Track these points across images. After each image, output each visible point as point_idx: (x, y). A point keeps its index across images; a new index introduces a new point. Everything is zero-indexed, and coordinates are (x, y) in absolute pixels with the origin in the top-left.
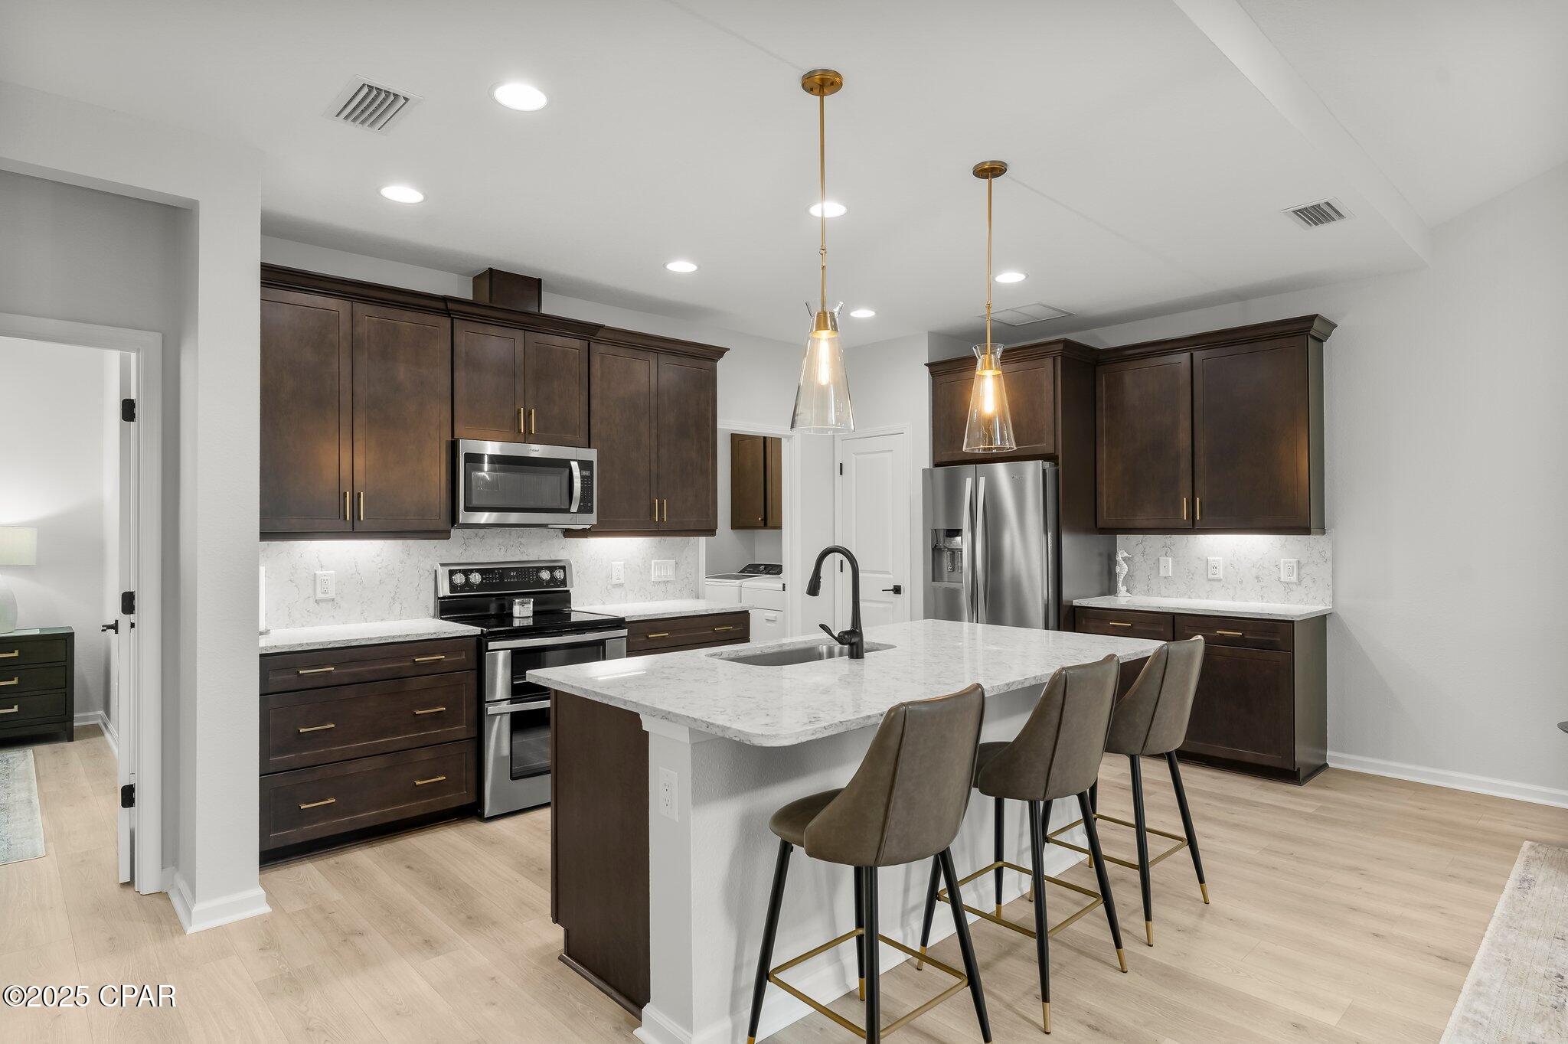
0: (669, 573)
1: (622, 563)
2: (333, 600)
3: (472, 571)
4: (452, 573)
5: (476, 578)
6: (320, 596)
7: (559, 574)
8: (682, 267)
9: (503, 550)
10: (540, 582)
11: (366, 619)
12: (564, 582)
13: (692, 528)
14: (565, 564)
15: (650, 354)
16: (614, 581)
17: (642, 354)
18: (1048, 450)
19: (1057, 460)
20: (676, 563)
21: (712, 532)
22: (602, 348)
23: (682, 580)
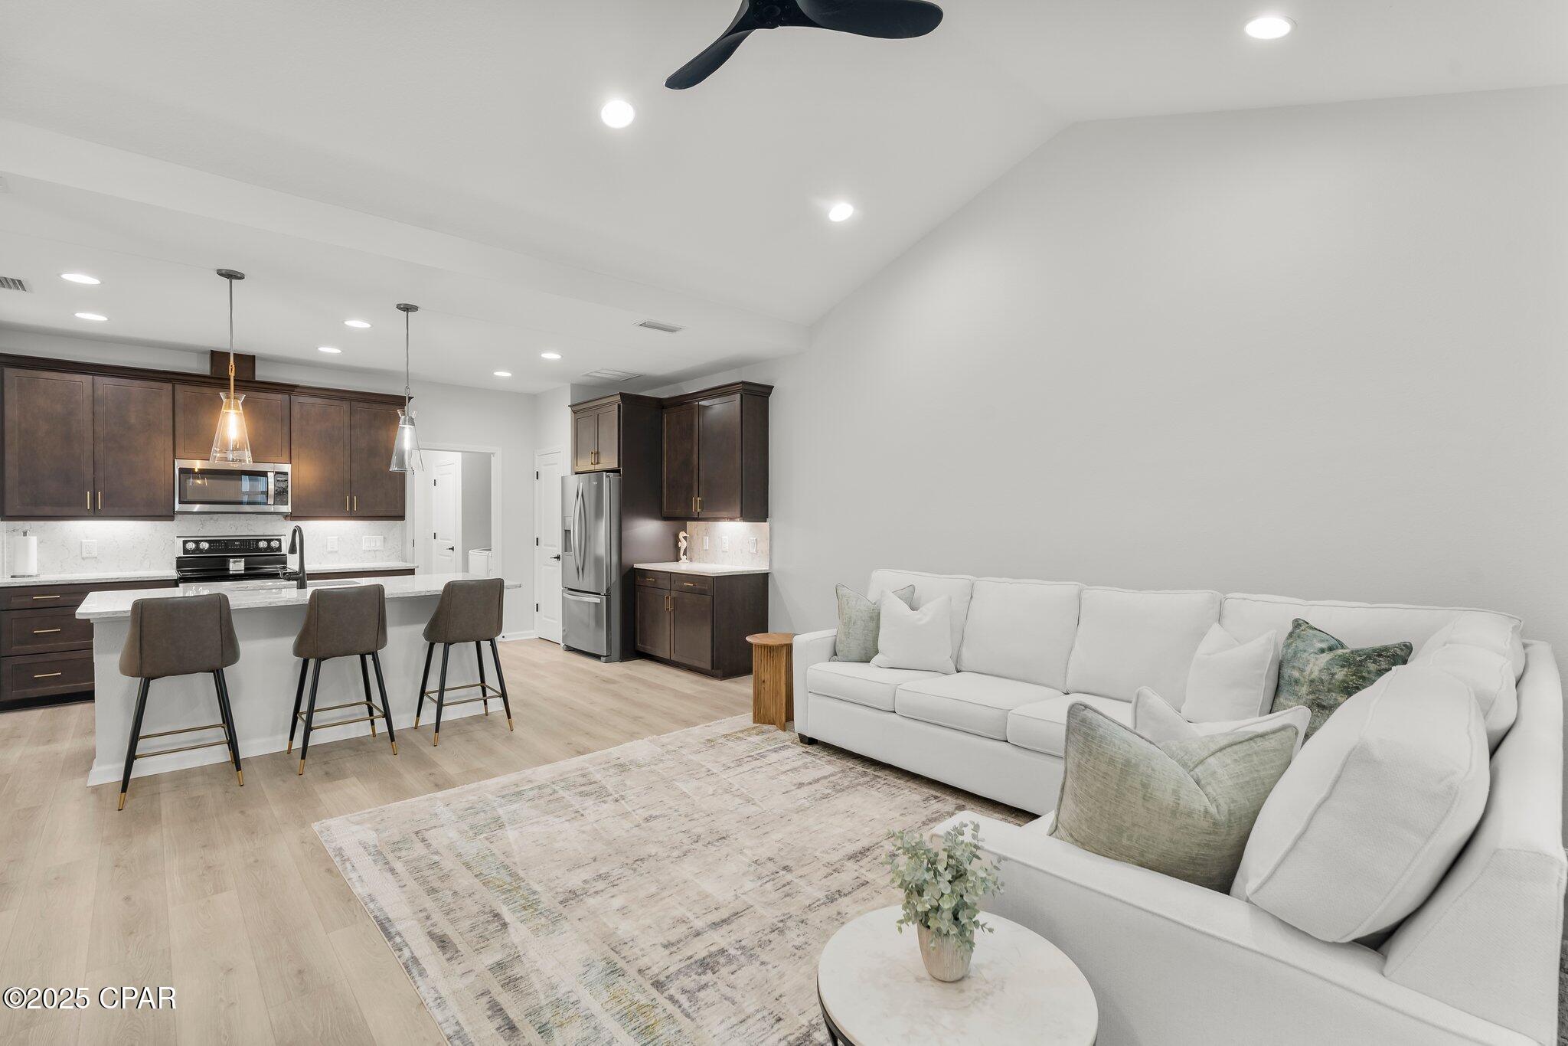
0: (378, 545)
1: (337, 538)
2: (95, 559)
3: (201, 541)
4: (185, 542)
5: (205, 546)
6: (85, 555)
7: (274, 544)
8: (330, 350)
9: (234, 528)
10: (257, 549)
12: (278, 549)
13: (380, 515)
14: (282, 538)
15: (344, 402)
16: (329, 549)
17: (337, 402)
18: (615, 465)
19: (620, 472)
20: (384, 538)
21: (402, 517)
22: (302, 399)
23: (390, 549)
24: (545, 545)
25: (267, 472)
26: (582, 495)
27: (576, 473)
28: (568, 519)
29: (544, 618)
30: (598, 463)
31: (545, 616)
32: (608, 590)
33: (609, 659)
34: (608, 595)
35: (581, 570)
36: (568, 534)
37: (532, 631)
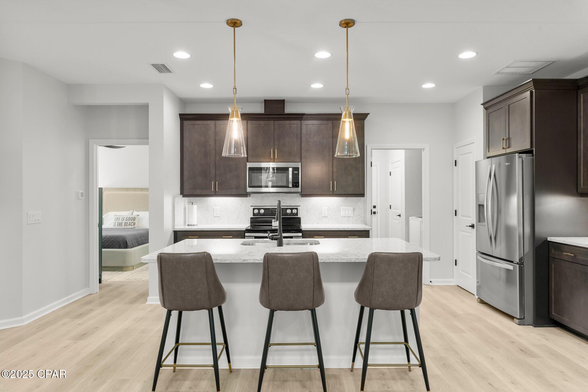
0: (350, 213)
1: (327, 207)
2: (219, 217)
3: (261, 209)
4: (254, 209)
5: (262, 211)
6: (215, 215)
7: (294, 211)
8: (317, 86)
10: (287, 214)
11: (229, 224)
12: (297, 214)
13: (350, 193)
14: (298, 207)
15: (329, 121)
16: (323, 215)
17: (325, 122)
18: (528, 146)
19: (533, 153)
20: (354, 209)
21: (362, 195)
22: (307, 122)
23: (357, 216)
24: (462, 216)
25: (288, 168)
26: (495, 175)
27: (488, 158)
28: (481, 196)
29: (461, 272)
30: (509, 147)
31: (462, 270)
32: (521, 259)
33: (522, 321)
34: (521, 263)
35: (494, 239)
36: (481, 208)
37: (452, 280)
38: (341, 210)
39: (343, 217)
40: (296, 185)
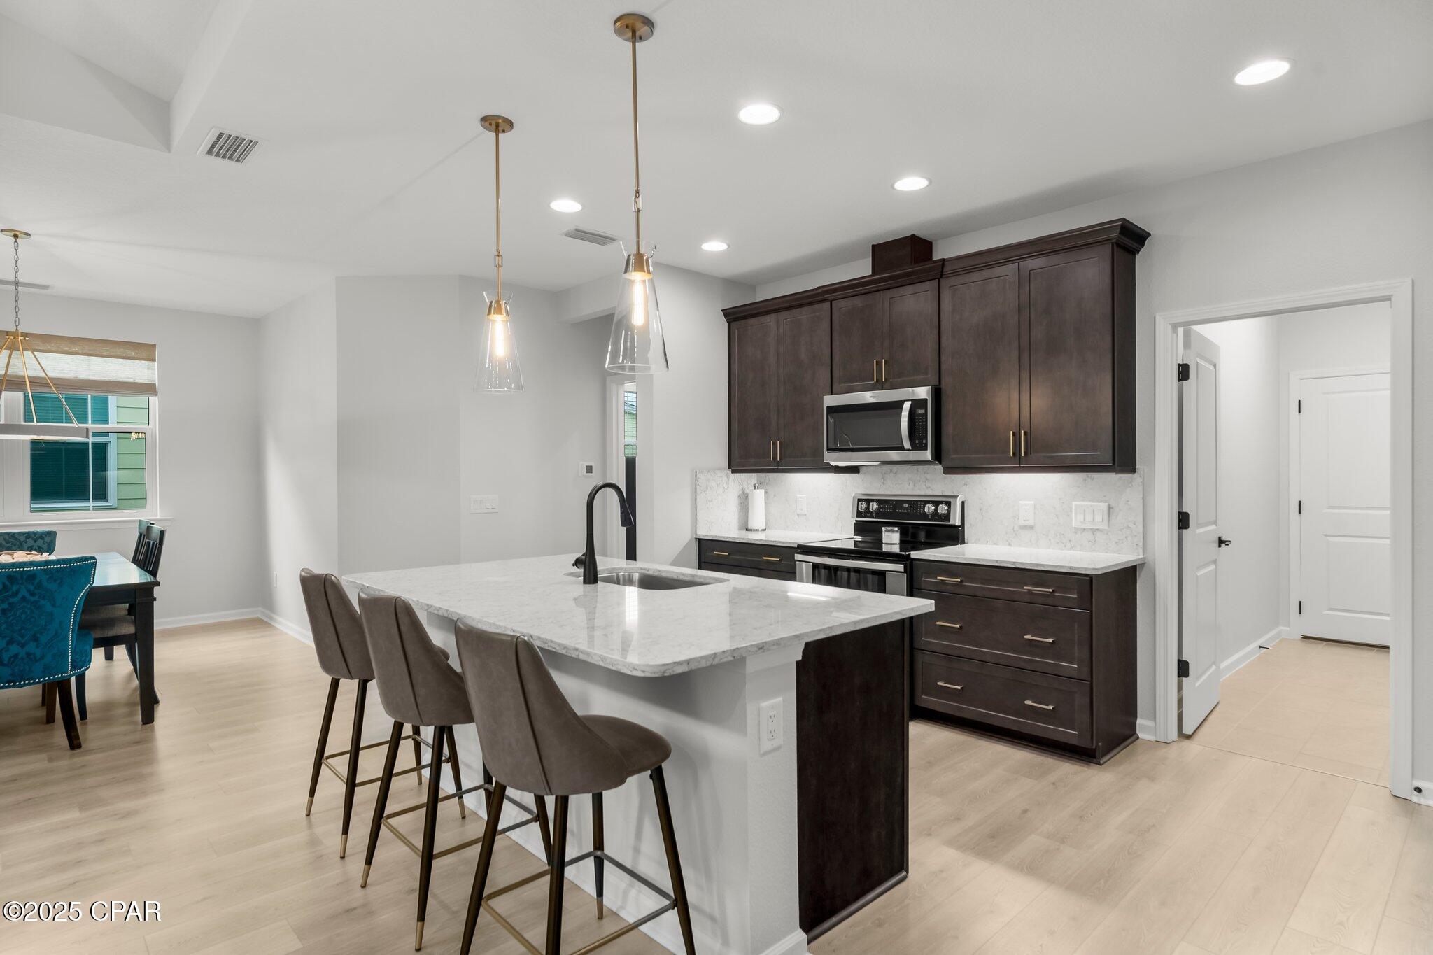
2: (806, 515)
4: (859, 502)
5: (874, 507)
7: (942, 509)
9: (912, 485)
10: (925, 516)
11: (822, 531)
12: (947, 517)
14: (951, 500)
15: (1011, 266)
16: (1022, 522)
17: (998, 271)
20: (1110, 508)
22: (954, 280)
23: (1121, 530)
25: (903, 402)
38: (1071, 511)
39: (1076, 530)
40: (921, 443)
